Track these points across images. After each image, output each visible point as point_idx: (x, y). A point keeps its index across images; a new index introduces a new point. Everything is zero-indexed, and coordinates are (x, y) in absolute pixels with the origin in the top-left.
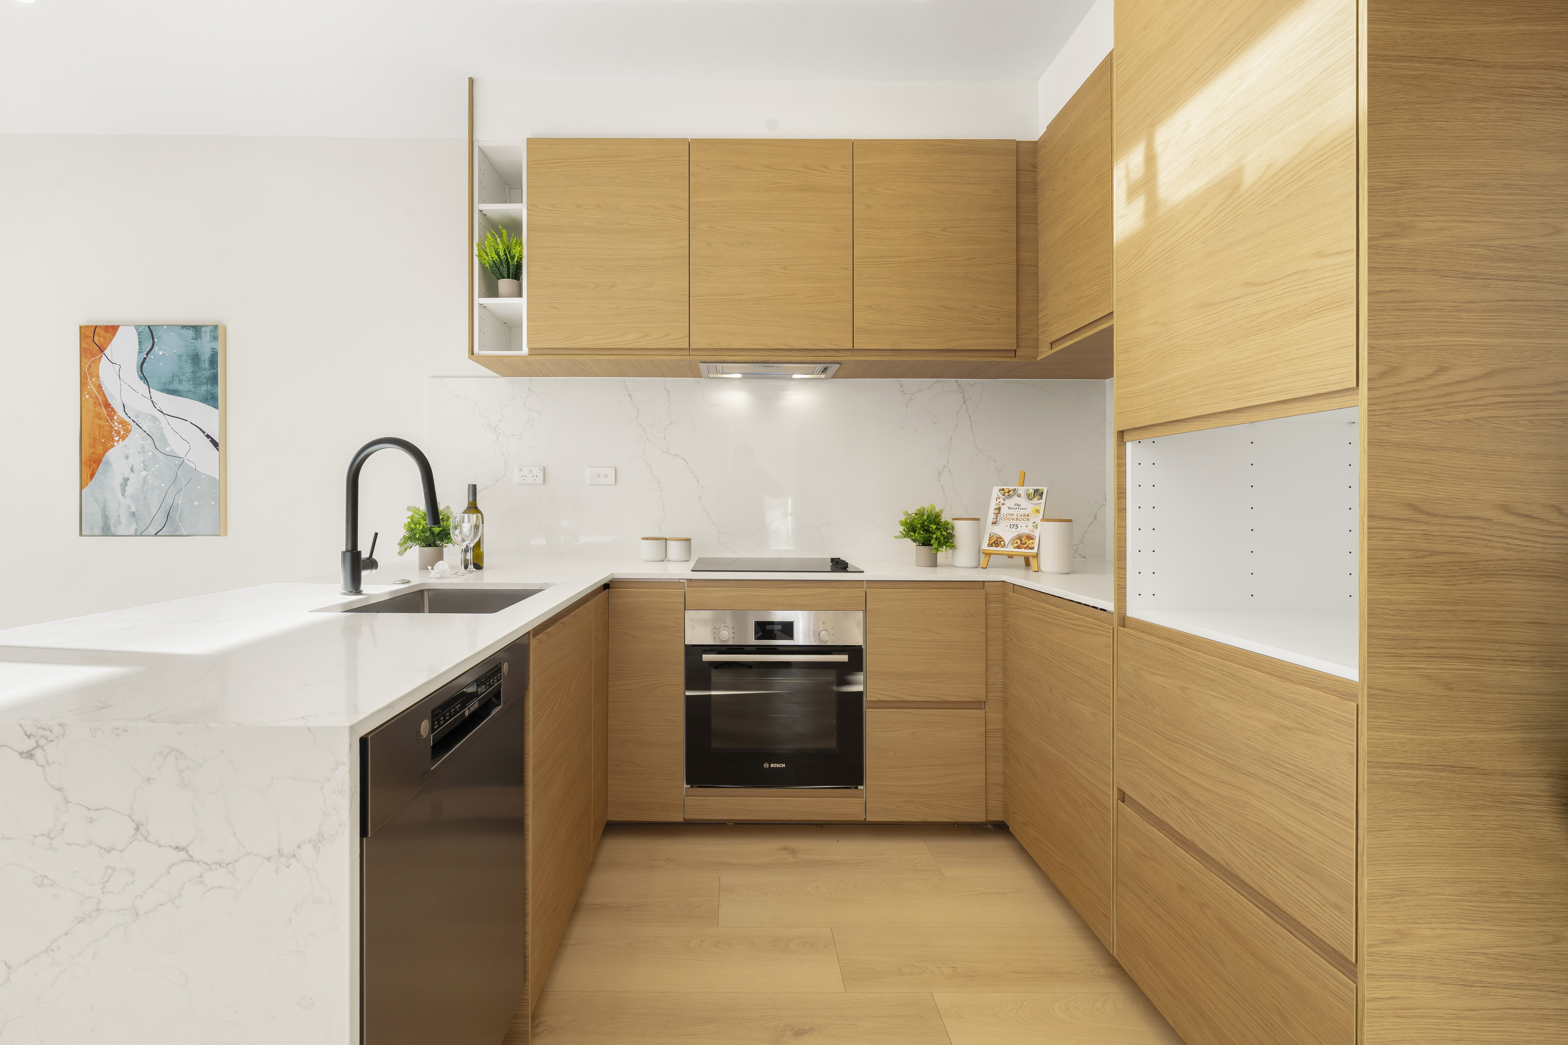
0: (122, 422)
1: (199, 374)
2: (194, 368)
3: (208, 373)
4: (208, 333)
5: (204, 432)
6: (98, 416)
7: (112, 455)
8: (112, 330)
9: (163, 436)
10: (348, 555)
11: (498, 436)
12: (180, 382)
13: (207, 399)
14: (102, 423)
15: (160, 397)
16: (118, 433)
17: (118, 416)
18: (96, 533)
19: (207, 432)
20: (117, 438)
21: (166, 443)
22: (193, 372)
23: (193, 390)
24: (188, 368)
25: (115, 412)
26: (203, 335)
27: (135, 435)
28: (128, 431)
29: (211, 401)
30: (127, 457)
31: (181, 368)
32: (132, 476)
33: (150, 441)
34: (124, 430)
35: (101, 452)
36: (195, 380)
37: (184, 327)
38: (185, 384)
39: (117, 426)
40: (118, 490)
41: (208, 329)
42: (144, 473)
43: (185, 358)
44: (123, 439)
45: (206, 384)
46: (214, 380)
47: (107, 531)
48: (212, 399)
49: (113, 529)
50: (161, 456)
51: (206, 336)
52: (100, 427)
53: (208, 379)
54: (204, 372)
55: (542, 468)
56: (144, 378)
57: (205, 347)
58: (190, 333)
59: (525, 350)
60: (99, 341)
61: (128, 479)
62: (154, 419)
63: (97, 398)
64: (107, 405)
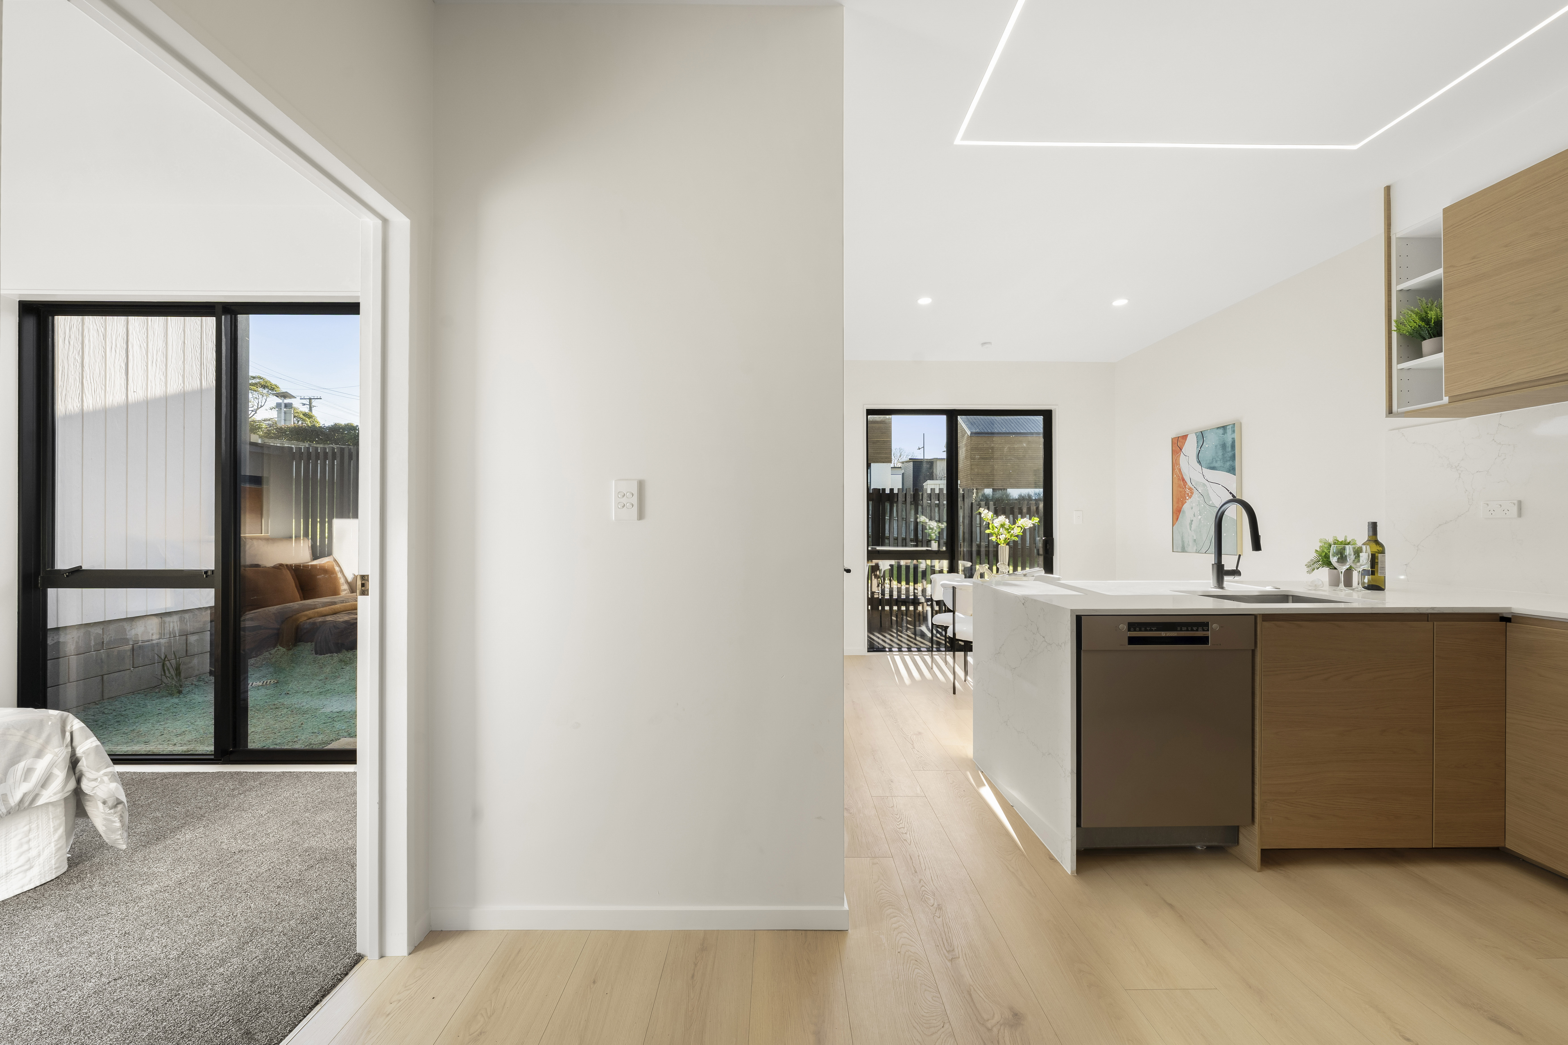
0: (1190, 489)
1: (1226, 455)
2: (1223, 452)
3: (1230, 454)
4: (1230, 429)
5: (1228, 491)
6: (1180, 486)
7: (1186, 507)
8: (1185, 437)
9: (1208, 494)
10: (1215, 566)
11: (1460, 474)
12: (1216, 461)
13: (1230, 470)
14: (1181, 490)
15: (1207, 472)
16: (1188, 494)
17: (1188, 485)
18: (1179, 550)
19: (1230, 491)
20: (1187, 498)
21: (1210, 500)
22: (1223, 455)
23: (1223, 465)
24: (1220, 453)
25: (1187, 483)
26: (1228, 431)
27: (1196, 495)
28: (1192, 493)
29: (1232, 471)
30: (1192, 508)
31: (1217, 453)
32: (1194, 519)
33: (1202, 498)
34: (1190, 493)
35: (1181, 506)
36: (1224, 460)
37: (1218, 428)
38: (1219, 462)
39: (1188, 491)
40: (1188, 527)
41: (1230, 427)
42: (1200, 517)
43: (1219, 446)
44: (1190, 497)
45: (1229, 460)
46: (1233, 458)
47: (1183, 550)
48: (1232, 470)
49: (1186, 549)
50: (1207, 506)
51: (1229, 431)
52: (1181, 492)
53: (1231, 457)
54: (1228, 454)
55: (1516, 502)
56: (1199, 462)
57: (1229, 438)
58: (1221, 431)
59: (1446, 399)
60: (1180, 445)
61: (1193, 520)
62: (1204, 485)
63: (1179, 476)
64: (1183, 480)
